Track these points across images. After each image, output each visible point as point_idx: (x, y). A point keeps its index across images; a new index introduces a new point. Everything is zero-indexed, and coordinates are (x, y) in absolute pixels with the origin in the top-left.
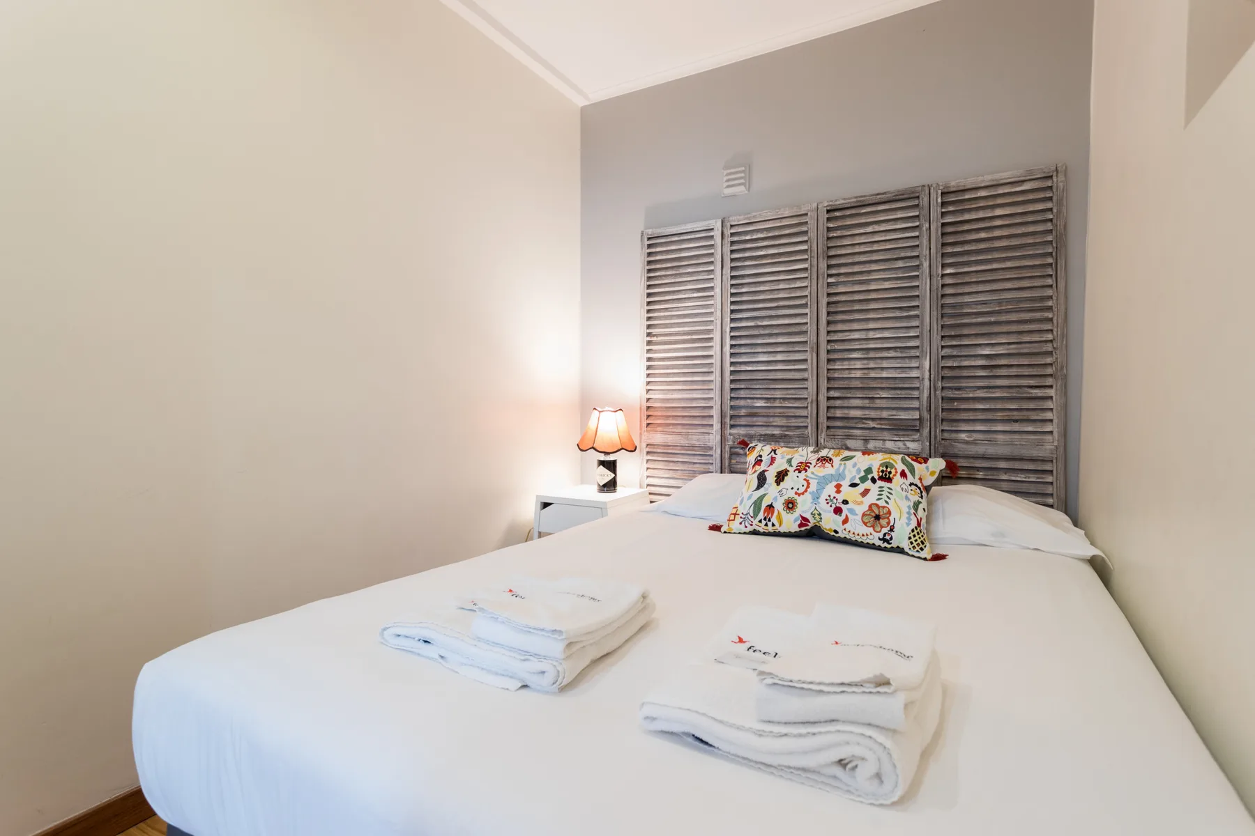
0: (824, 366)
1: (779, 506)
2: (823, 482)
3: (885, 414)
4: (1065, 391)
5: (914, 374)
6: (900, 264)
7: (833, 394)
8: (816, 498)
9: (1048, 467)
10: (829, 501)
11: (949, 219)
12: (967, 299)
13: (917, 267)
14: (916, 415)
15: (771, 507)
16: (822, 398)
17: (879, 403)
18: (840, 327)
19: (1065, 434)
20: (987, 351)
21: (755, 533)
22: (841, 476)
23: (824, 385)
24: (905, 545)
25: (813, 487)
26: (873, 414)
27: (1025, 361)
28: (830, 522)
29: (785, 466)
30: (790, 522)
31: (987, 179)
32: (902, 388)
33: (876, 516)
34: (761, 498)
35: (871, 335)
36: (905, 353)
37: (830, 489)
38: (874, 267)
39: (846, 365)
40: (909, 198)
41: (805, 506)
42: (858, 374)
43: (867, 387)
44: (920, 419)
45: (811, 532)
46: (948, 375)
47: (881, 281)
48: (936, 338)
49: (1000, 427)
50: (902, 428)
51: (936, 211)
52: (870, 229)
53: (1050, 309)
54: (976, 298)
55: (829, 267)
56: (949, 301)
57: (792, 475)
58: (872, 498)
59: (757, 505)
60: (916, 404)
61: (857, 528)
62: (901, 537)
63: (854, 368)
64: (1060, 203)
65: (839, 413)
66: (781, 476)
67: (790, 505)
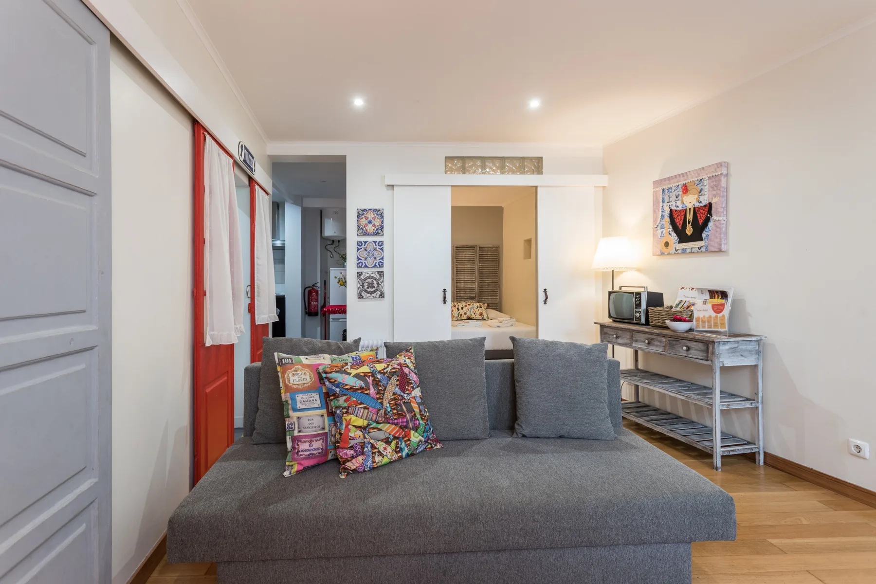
0: (455, 284)
1: (463, 314)
2: (471, 309)
3: (468, 295)
4: (500, 290)
5: (474, 286)
6: (471, 262)
7: (457, 290)
8: (470, 312)
9: (497, 305)
10: (473, 312)
11: (480, 253)
12: (484, 271)
13: (474, 263)
14: (474, 295)
15: (461, 314)
16: (455, 291)
17: (467, 293)
18: (459, 275)
19: (500, 298)
20: (487, 282)
21: (458, 320)
22: (474, 307)
23: (455, 288)
24: (486, 318)
25: (469, 310)
26: (466, 295)
27: (494, 284)
28: (473, 316)
29: (462, 306)
30: (465, 317)
31: (487, 246)
32: (472, 289)
33: (481, 314)
34: (459, 313)
35: (466, 277)
36: (473, 282)
37: (472, 310)
38: (466, 262)
39: (460, 284)
40: (472, 247)
41: (468, 314)
42: (463, 286)
43: (465, 289)
44: (476, 296)
45: (469, 318)
46: (481, 287)
47: (467, 265)
48: (478, 277)
49: (489, 297)
50: (472, 298)
51: (478, 251)
52: (465, 253)
53: (497, 274)
54: (485, 270)
55: (456, 261)
56: (480, 271)
57: (464, 308)
58: (480, 311)
59: (459, 314)
60: (474, 293)
61: (478, 317)
62: (485, 318)
63: (462, 284)
64: (499, 253)
65: (459, 295)
66: (462, 308)
67: (465, 314)
